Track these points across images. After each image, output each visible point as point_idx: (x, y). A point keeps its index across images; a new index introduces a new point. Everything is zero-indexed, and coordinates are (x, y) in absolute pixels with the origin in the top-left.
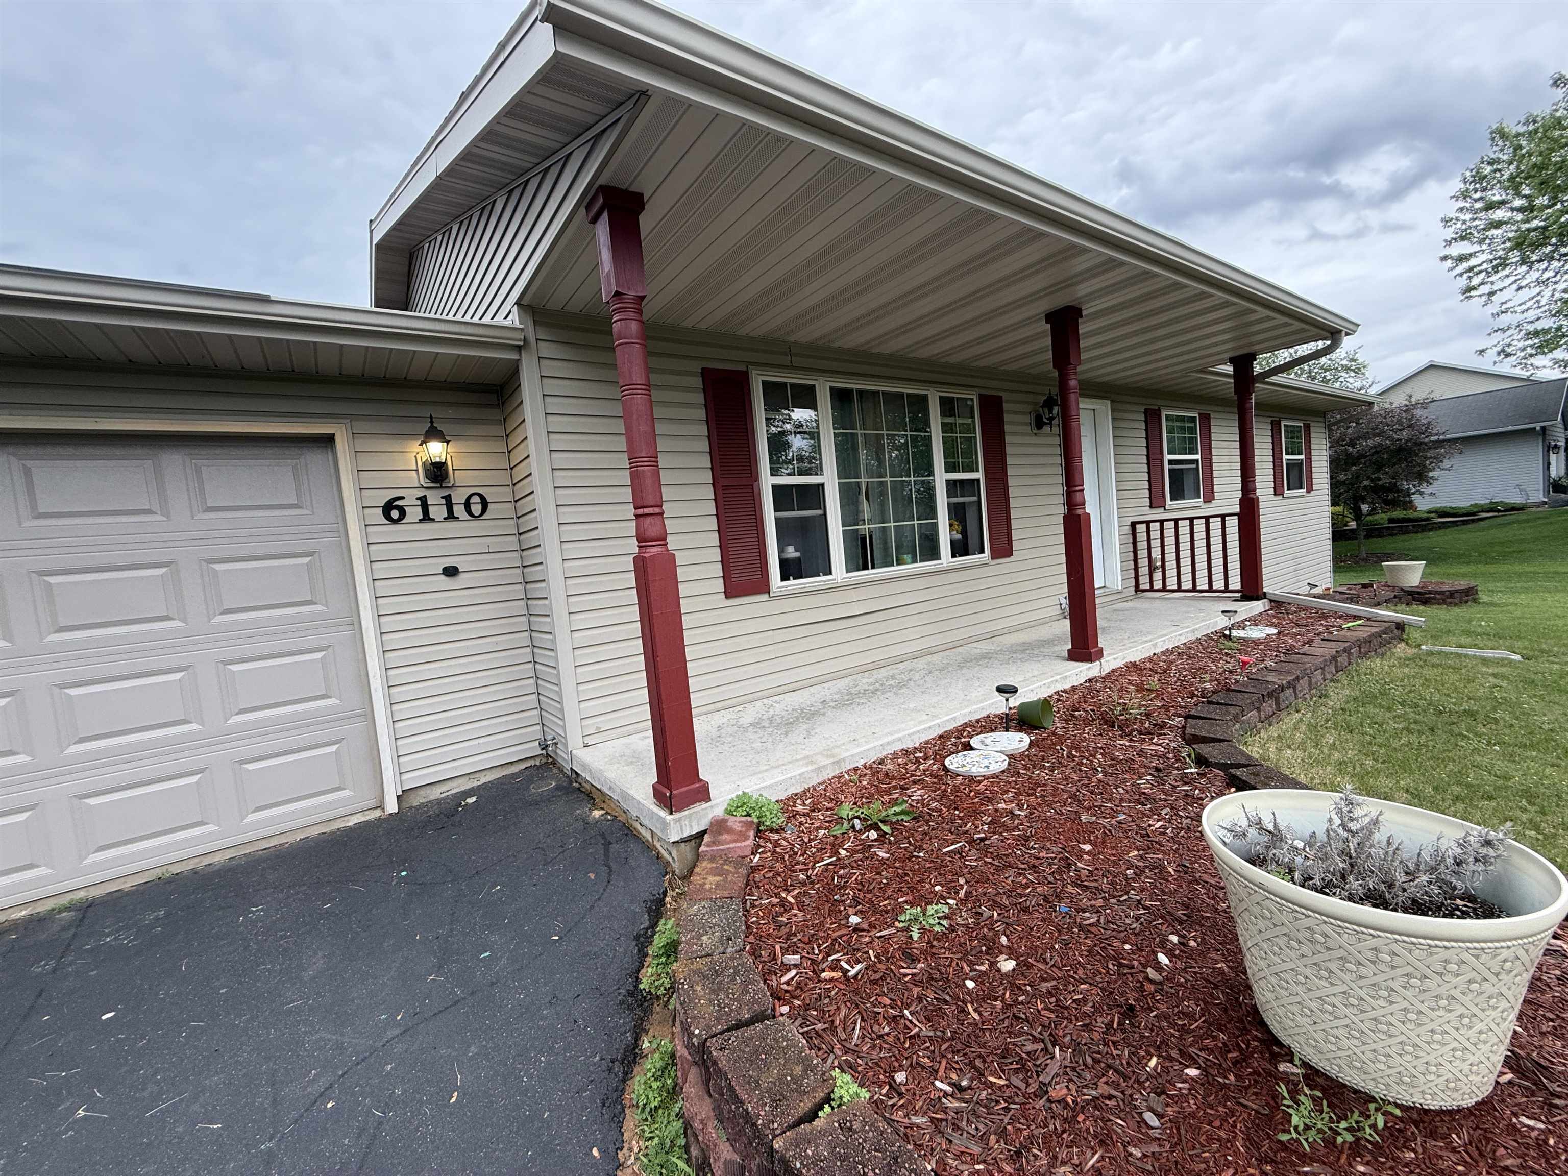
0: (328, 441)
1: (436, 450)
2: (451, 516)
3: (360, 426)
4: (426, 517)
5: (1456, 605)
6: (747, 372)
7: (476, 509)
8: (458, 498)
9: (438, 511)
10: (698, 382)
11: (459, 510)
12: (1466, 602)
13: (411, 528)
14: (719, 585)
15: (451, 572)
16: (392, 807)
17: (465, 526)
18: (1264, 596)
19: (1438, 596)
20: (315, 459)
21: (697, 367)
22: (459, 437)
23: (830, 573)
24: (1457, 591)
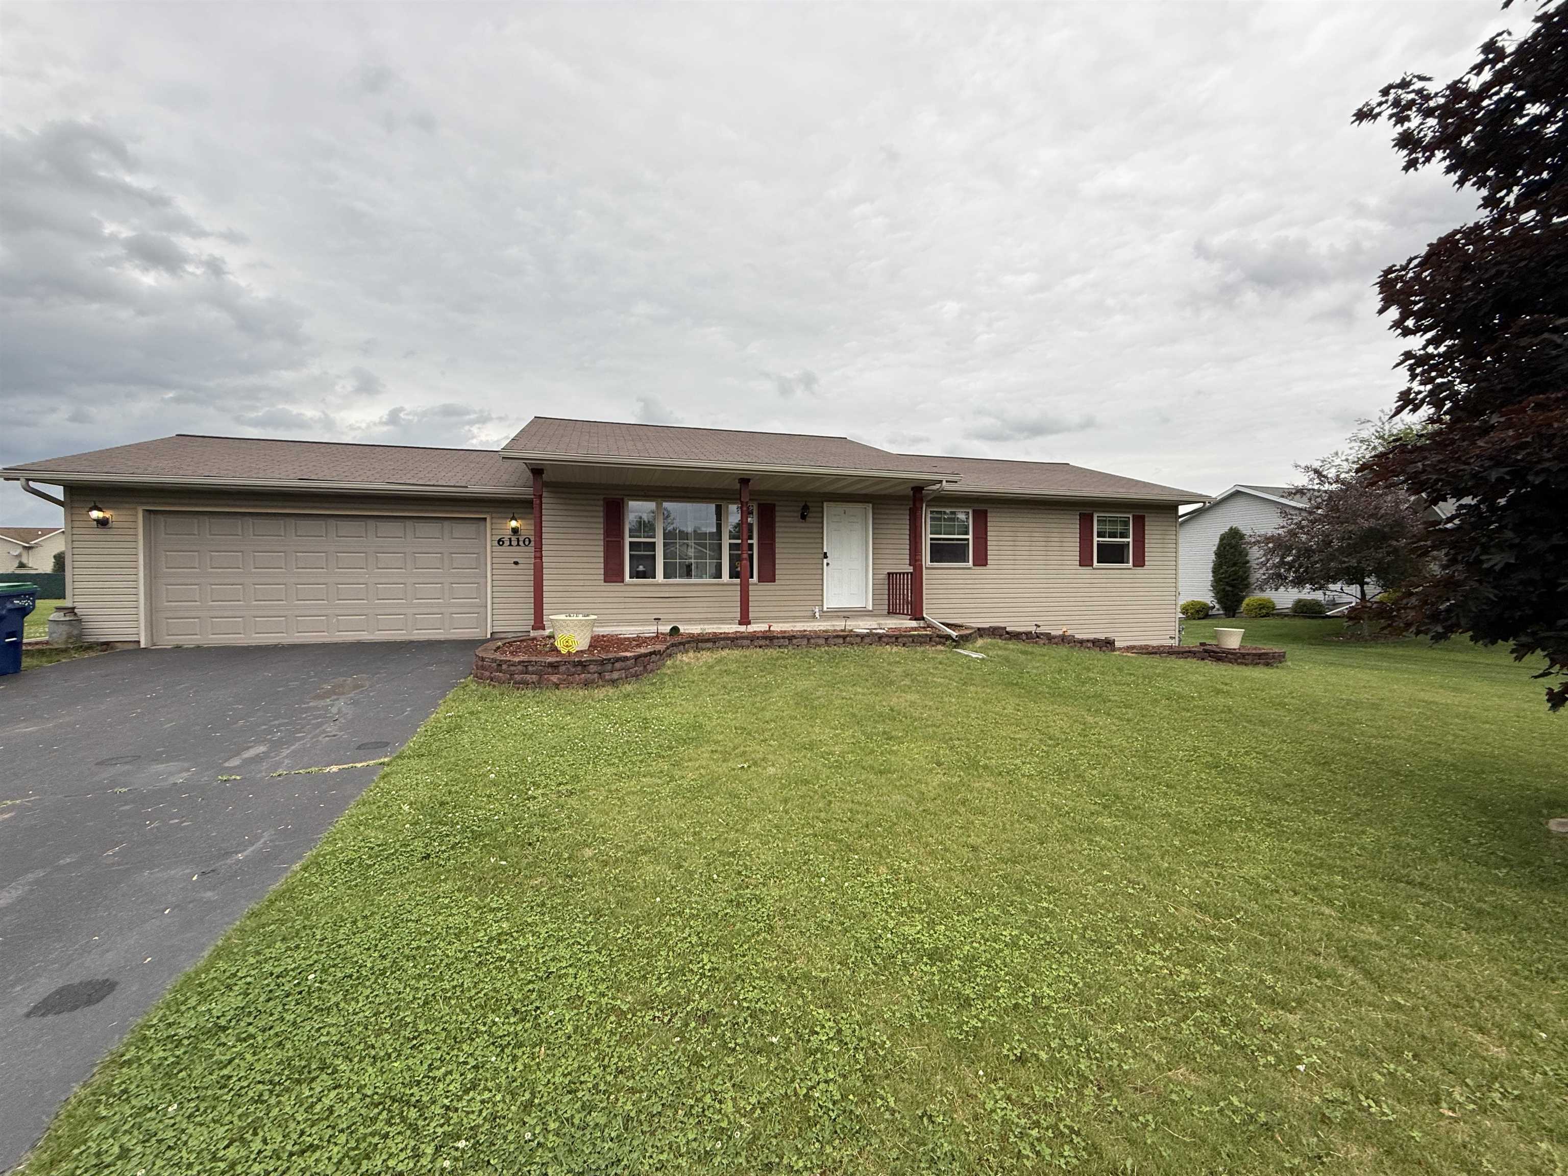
0: (485, 519)
1: (514, 524)
2: (518, 545)
3: (494, 515)
4: (510, 545)
5: (1246, 665)
6: (623, 499)
7: (527, 543)
8: (521, 539)
9: (514, 543)
10: (601, 502)
11: (521, 543)
12: (1258, 664)
13: (505, 548)
14: (602, 577)
15: (516, 563)
16: (489, 636)
17: (522, 548)
18: (923, 619)
19: (1230, 656)
20: (482, 523)
21: (602, 497)
22: (520, 518)
23: (655, 578)
24: (1248, 654)
